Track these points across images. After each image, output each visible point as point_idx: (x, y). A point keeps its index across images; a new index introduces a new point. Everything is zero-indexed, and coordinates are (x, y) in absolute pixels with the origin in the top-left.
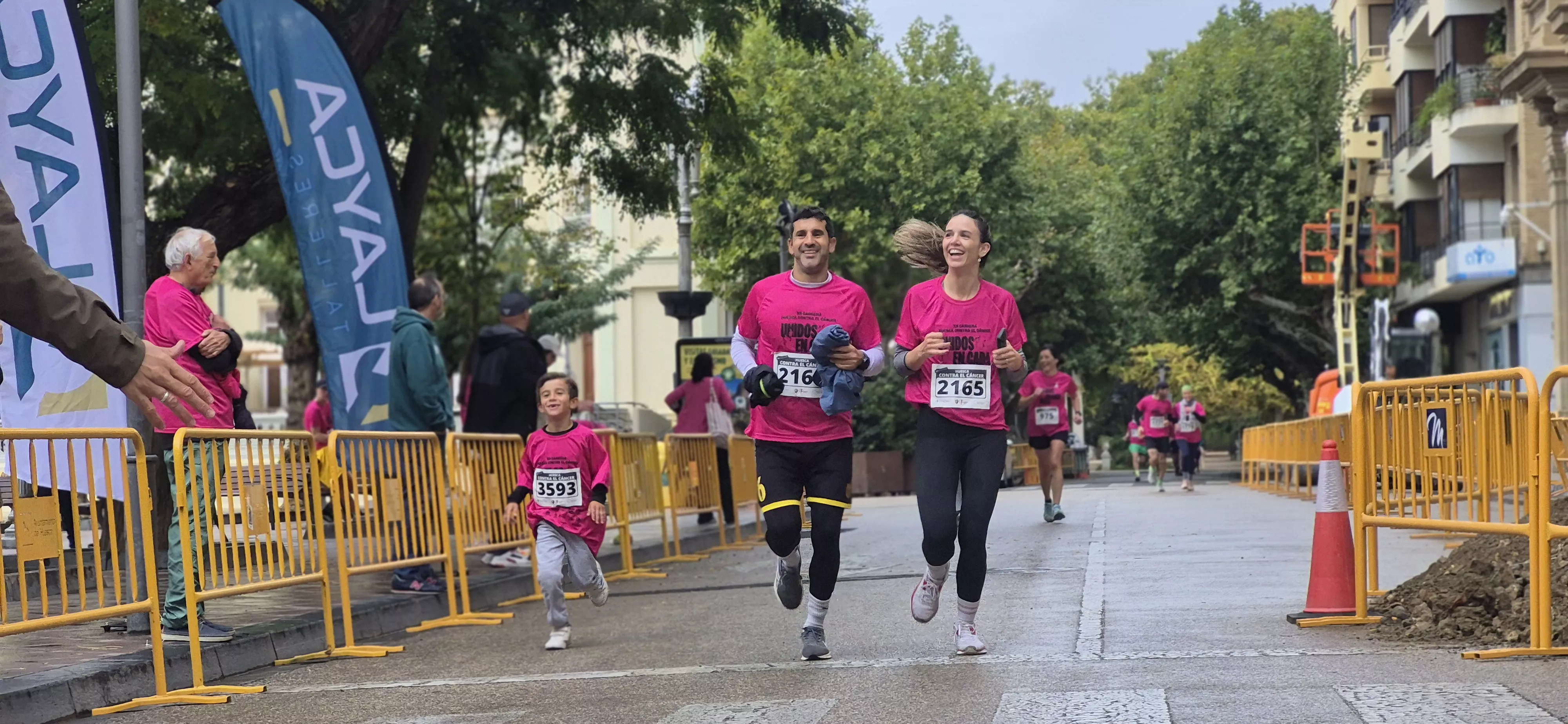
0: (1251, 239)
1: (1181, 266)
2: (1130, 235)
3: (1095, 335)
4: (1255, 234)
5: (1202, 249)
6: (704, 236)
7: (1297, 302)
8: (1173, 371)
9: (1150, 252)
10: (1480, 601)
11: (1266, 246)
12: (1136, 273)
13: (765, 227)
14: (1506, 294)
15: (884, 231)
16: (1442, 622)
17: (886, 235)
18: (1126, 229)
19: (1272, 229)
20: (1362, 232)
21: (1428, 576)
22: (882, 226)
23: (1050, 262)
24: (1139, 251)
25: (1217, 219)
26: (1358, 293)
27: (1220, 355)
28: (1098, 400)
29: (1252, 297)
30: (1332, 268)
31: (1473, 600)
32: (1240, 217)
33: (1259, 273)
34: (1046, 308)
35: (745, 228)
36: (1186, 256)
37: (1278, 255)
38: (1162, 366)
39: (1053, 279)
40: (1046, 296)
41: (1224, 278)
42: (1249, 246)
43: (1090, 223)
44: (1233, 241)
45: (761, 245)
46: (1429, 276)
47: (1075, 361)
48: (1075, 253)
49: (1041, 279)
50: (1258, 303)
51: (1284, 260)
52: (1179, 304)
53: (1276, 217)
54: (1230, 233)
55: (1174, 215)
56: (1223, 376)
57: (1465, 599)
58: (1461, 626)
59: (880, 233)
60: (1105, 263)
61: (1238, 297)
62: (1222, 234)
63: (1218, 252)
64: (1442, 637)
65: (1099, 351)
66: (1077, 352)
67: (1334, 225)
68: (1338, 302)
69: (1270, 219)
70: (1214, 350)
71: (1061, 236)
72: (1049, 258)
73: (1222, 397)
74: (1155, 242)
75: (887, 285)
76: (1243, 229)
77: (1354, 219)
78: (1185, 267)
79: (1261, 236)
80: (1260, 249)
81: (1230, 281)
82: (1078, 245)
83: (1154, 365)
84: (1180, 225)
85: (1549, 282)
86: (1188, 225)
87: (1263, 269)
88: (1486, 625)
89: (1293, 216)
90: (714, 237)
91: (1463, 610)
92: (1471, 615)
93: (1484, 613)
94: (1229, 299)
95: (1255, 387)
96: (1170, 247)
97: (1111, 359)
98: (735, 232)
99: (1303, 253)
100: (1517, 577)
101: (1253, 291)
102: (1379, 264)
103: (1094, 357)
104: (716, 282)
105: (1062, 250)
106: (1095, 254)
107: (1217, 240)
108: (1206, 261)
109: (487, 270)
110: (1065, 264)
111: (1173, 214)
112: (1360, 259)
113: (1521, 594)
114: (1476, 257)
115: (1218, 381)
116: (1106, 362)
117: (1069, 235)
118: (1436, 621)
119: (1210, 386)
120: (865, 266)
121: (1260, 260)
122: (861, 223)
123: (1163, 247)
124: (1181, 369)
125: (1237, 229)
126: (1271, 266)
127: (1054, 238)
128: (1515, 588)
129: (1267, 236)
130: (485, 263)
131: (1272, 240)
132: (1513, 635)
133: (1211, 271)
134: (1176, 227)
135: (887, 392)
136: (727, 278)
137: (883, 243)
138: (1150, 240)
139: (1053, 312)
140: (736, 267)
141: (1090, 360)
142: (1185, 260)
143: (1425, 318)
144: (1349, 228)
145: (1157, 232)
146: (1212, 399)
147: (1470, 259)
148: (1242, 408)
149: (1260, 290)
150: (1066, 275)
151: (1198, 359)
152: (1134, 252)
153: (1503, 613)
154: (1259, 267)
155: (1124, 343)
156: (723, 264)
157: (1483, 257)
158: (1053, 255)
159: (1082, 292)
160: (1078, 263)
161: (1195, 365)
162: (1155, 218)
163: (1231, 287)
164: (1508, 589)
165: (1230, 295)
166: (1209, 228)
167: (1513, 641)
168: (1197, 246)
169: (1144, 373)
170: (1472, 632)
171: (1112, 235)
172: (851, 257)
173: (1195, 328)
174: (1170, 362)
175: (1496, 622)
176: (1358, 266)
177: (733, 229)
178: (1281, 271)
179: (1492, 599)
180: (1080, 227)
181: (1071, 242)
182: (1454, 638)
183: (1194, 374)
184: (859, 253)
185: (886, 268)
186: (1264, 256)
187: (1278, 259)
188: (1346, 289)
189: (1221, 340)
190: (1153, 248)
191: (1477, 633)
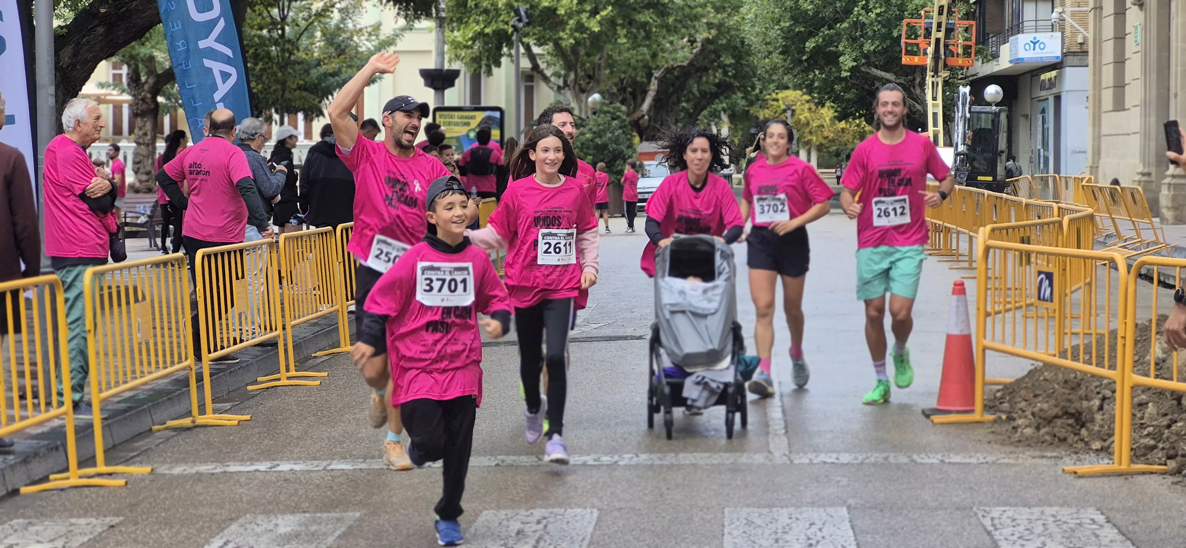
0: (864, 24)
1: (810, 44)
2: (773, 21)
3: (741, 86)
4: (867, 22)
5: (826, 32)
6: (451, 14)
7: (895, 73)
8: (798, 112)
9: (787, 33)
10: (1072, 415)
11: (874, 31)
12: (776, 48)
13: (497, 10)
14: (1053, 73)
15: (587, 15)
16: (1043, 431)
17: (588, 18)
18: (770, 14)
19: (879, 19)
20: (949, 26)
21: (1027, 380)
22: (586, 12)
23: (711, 37)
24: (778, 32)
25: (838, 10)
26: (945, 74)
27: (833, 102)
28: (740, 133)
29: (862, 69)
30: (925, 54)
31: (1067, 414)
32: (856, 9)
33: (869, 51)
34: (706, 69)
35: (482, 9)
36: (814, 36)
37: (884, 38)
38: (789, 109)
39: (711, 47)
40: (706, 61)
41: (842, 54)
42: (862, 31)
43: (742, 7)
44: (851, 26)
45: (493, 23)
46: (996, 56)
47: (724, 105)
48: (729, 29)
49: (702, 50)
50: (868, 73)
51: (888, 42)
52: (806, 71)
53: (883, 10)
54: (848, 20)
55: (808, 6)
56: (835, 117)
57: (1060, 413)
58: (1057, 435)
59: (584, 16)
60: (752, 38)
61: (852, 70)
62: (842, 21)
63: (838, 34)
64: (1043, 442)
65: (743, 98)
66: (726, 98)
67: (927, 20)
68: (929, 80)
69: (878, 11)
70: (829, 98)
71: (719, 16)
72: (710, 33)
73: (833, 132)
74: (791, 25)
75: (588, 55)
76: (857, 18)
77: (944, 18)
78: (813, 45)
79: (871, 24)
80: (870, 33)
81: (847, 56)
82: (731, 23)
83: (783, 107)
84: (810, 13)
85: (1087, 66)
86: (816, 13)
87: (872, 48)
88: (1076, 434)
89: (896, 9)
90: (458, 16)
91: (1059, 422)
92: (1065, 426)
93: (1075, 424)
94: (845, 71)
95: (858, 126)
96: (802, 29)
97: (751, 104)
98: (473, 12)
99: (903, 40)
100: (1098, 393)
101: (863, 65)
102: (960, 51)
103: (739, 102)
104: (458, 50)
105: (720, 27)
106: (745, 31)
107: (838, 25)
108: (830, 41)
109: (293, 58)
110: (721, 37)
111: (805, 5)
112: (946, 46)
113: (1101, 408)
114: (1032, 45)
115: (831, 120)
116: (748, 106)
117: (725, 15)
118: (1038, 428)
119: (825, 124)
120: (572, 41)
121: (870, 41)
122: (570, 9)
123: (797, 30)
124: (803, 110)
125: (853, 18)
126: (878, 46)
127: (714, 17)
128: (1097, 402)
129: (876, 24)
130: (291, 53)
131: (879, 27)
132: (1096, 445)
133: (833, 49)
134: (807, 14)
135: (587, 140)
136: (466, 47)
137: (586, 25)
138: (788, 24)
139: (710, 71)
140: (474, 39)
141: (735, 104)
142: (813, 40)
143: (992, 91)
144: (939, 25)
145: (793, 18)
146: (826, 134)
147: (1027, 47)
148: (848, 140)
149: (868, 64)
150: (722, 45)
151: (817, 105)
152: (774, 33)
153: (1088, 425)
154: (868, 47)
155: (761, 92)
156: (464, 37)
157: (1037, 45)
158: (713, 32)
159: (733, 58)
160: (731, 36)
161: (814, 107)
162: (791, 8)
163: (847, 62)
164: (1092, 403)
165: (846, 68)
166: (832, 16)
167: (1097, 450)
168: (822, 29)
169: (776, 112)
170: (1065, 439)
171: (758, 19)
172: (561, 34)
173: (816, 84)
174: (795, 105)
175: (1084, 432)
176: (945, 54)
177: (472, 9)
178: (885, 50)
179: (1080, 414)
180: (732, 9)
181: (726, 20)
182: (1052, 444)
183: (813, 114)
184: (568, 31)
185: (588, 43)
186: (873, 38)
187: (883, 41)
188: (936, 71)
189: (835, 93)
190: (790, 30)
191: (1070, 440)
